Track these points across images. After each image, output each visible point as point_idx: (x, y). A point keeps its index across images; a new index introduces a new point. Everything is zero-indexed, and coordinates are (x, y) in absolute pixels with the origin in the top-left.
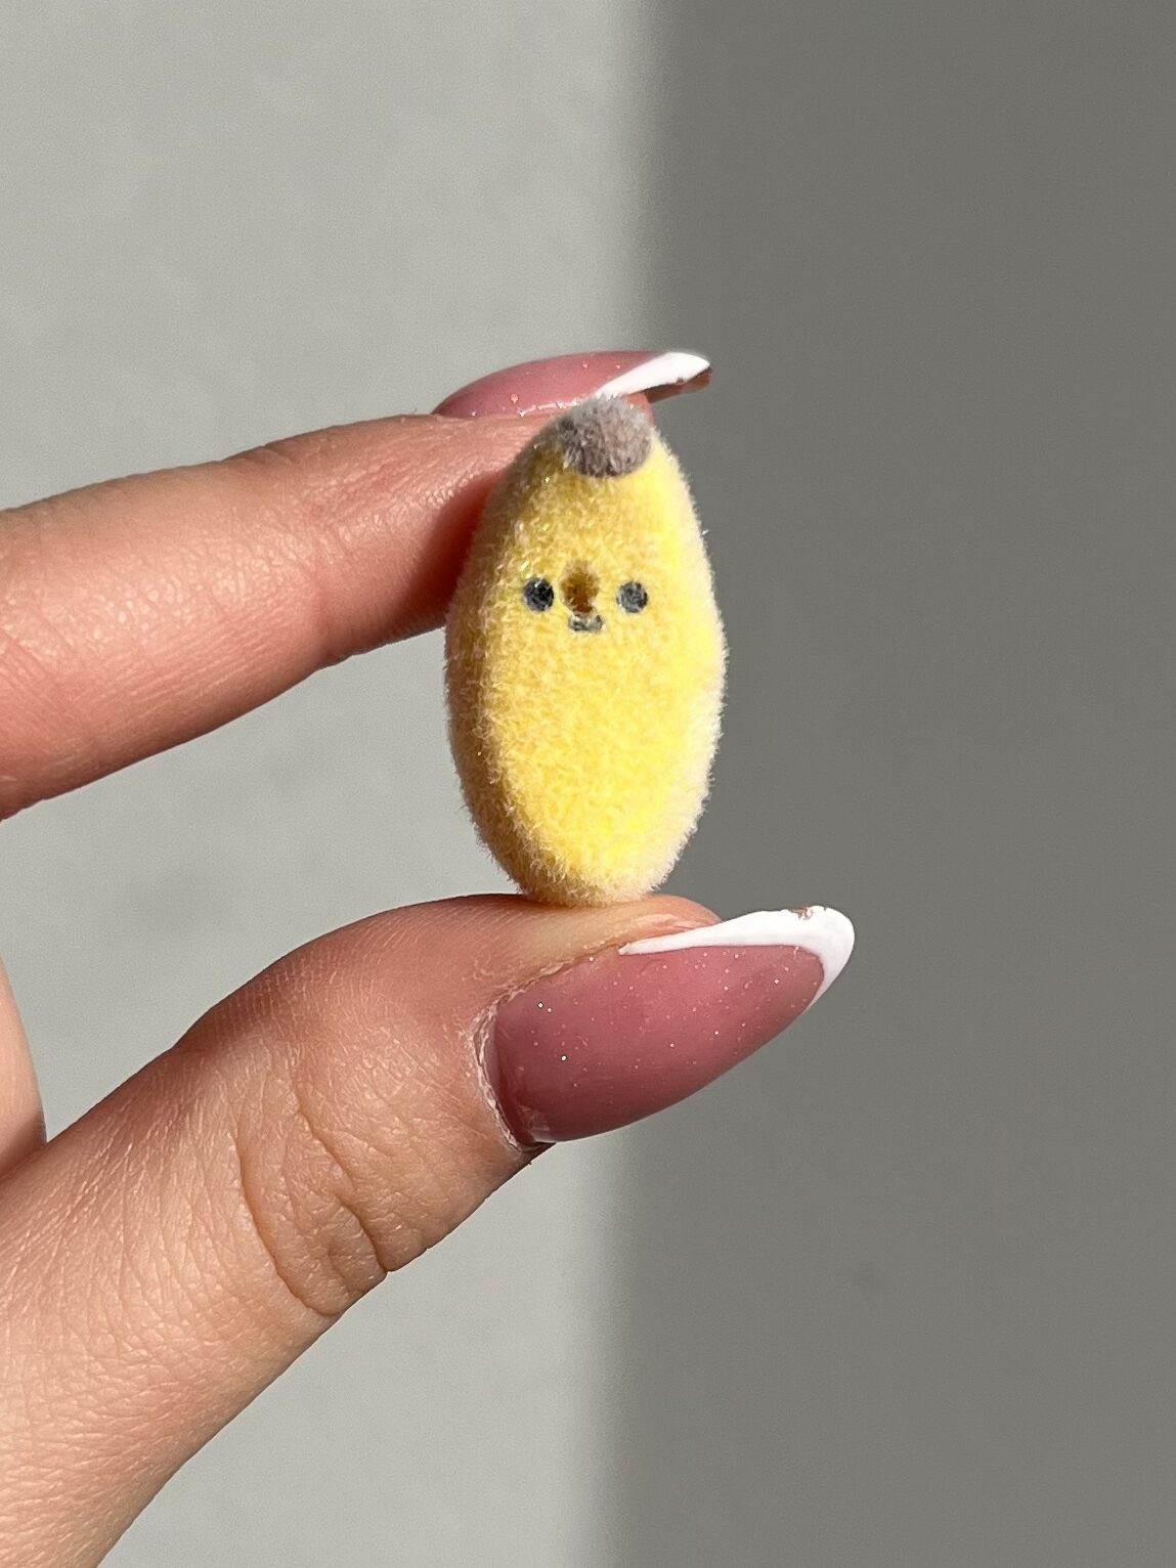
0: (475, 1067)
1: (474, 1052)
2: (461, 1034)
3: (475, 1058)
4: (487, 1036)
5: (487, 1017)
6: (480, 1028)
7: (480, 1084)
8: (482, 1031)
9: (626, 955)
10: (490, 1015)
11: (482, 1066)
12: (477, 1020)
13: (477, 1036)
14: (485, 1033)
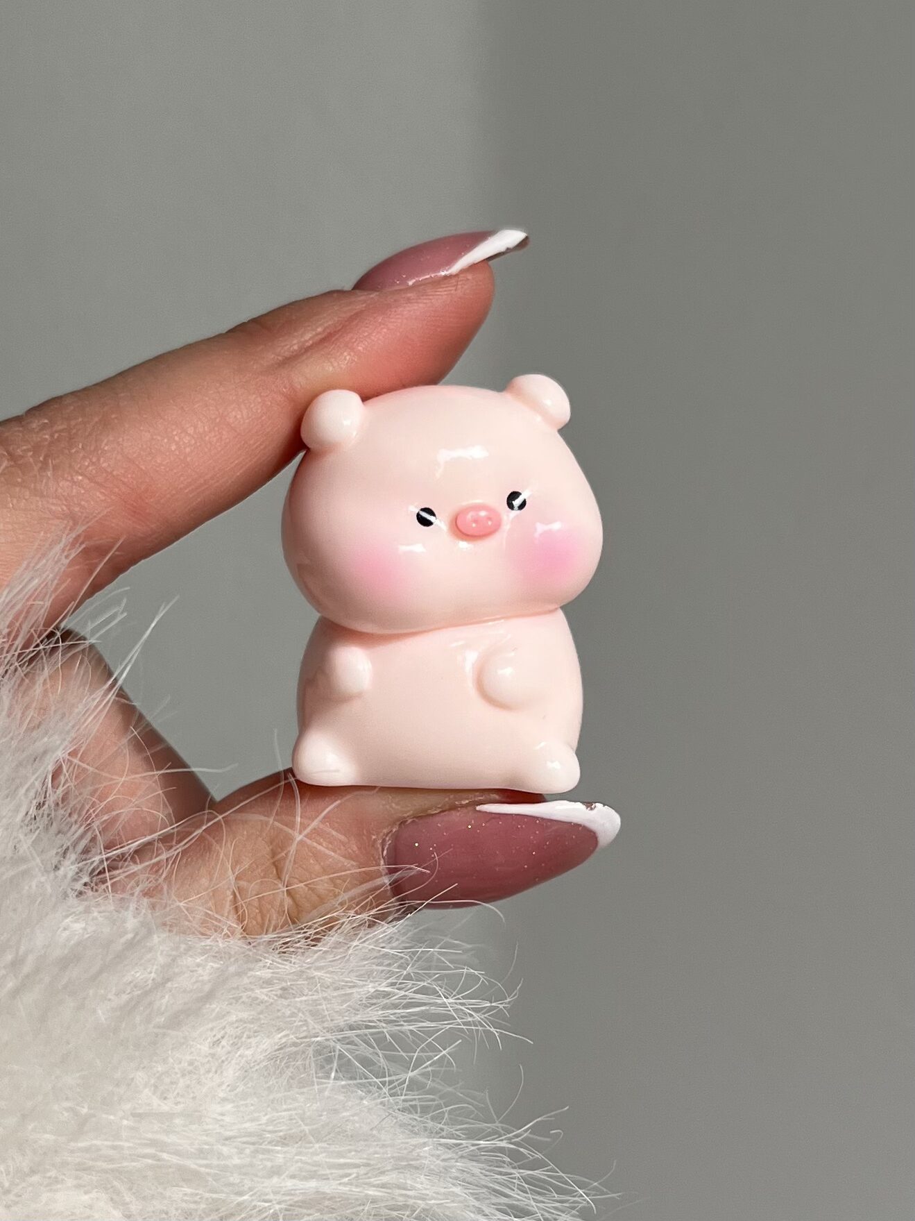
0: (379, 858)
2: (374, 837)
3: (381, 853)
4: (390, 842)
5: (392, 831)
6: (386, 836)
7: (381, 868)
10: (394, 830)
11: (384, 858)
12: (385, 831)
13: (384, 841)
14: (389, 840)
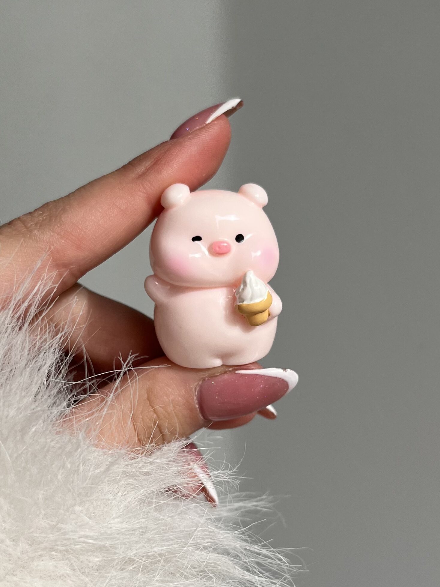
0: (194, 396)
1: (194, 392)
2: (191, 386)
3: (194, 394)
5: (199, 384)
7: (195, 400)
8: (197, 387)
9: (237, 374)
11: (196, 396)
12: (196, 384)
